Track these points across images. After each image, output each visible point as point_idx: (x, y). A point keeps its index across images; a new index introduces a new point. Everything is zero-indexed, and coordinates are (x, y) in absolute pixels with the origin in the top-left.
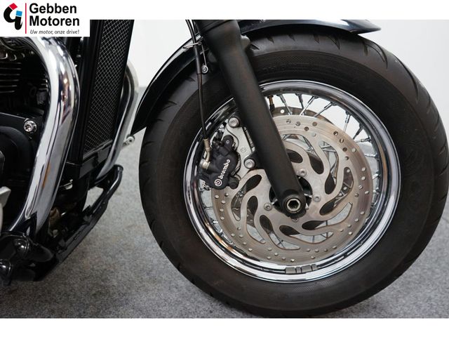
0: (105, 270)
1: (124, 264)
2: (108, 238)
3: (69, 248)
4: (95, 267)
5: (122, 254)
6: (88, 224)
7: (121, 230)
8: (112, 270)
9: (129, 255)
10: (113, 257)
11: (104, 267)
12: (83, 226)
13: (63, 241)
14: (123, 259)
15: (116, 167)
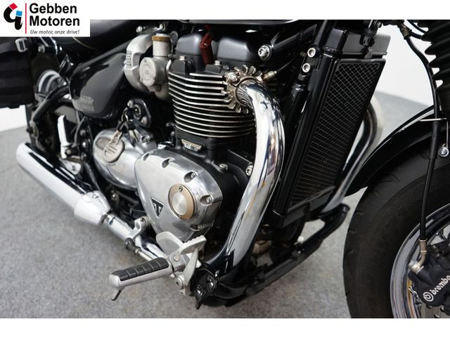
0: (305, 305)
1: (324, 307)
2: (320, 271)
3: (267, 281)
4: (297, 297)
5: (327, 295)
6: (295, 259)
7: (336, 266)
8: (311, 308)
9: (333, 299)
10: (317, 295)
11: (305, 301)
12: (290, 260)
13: (262, 273)
14: (326, 301)
15: (342, 206)
